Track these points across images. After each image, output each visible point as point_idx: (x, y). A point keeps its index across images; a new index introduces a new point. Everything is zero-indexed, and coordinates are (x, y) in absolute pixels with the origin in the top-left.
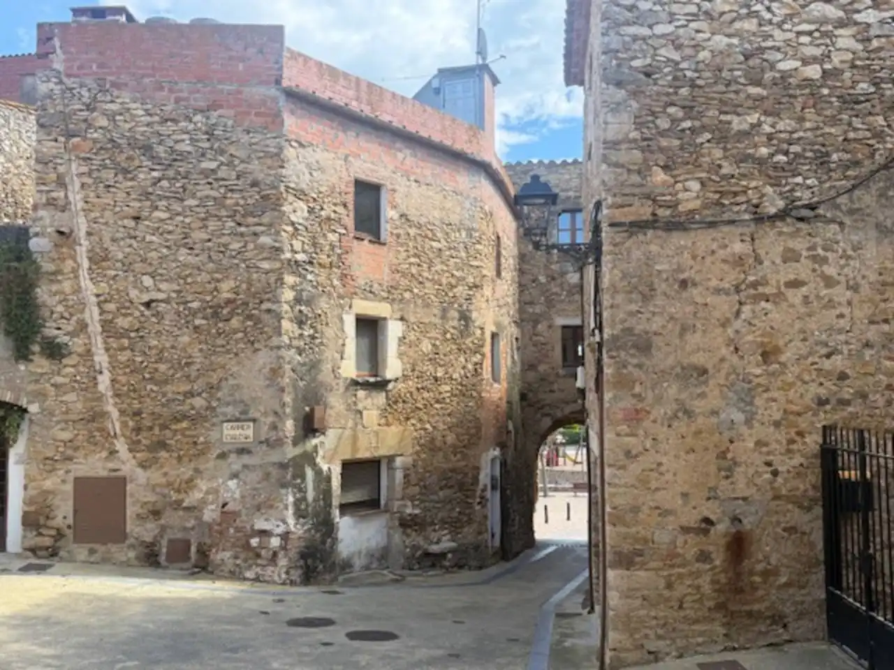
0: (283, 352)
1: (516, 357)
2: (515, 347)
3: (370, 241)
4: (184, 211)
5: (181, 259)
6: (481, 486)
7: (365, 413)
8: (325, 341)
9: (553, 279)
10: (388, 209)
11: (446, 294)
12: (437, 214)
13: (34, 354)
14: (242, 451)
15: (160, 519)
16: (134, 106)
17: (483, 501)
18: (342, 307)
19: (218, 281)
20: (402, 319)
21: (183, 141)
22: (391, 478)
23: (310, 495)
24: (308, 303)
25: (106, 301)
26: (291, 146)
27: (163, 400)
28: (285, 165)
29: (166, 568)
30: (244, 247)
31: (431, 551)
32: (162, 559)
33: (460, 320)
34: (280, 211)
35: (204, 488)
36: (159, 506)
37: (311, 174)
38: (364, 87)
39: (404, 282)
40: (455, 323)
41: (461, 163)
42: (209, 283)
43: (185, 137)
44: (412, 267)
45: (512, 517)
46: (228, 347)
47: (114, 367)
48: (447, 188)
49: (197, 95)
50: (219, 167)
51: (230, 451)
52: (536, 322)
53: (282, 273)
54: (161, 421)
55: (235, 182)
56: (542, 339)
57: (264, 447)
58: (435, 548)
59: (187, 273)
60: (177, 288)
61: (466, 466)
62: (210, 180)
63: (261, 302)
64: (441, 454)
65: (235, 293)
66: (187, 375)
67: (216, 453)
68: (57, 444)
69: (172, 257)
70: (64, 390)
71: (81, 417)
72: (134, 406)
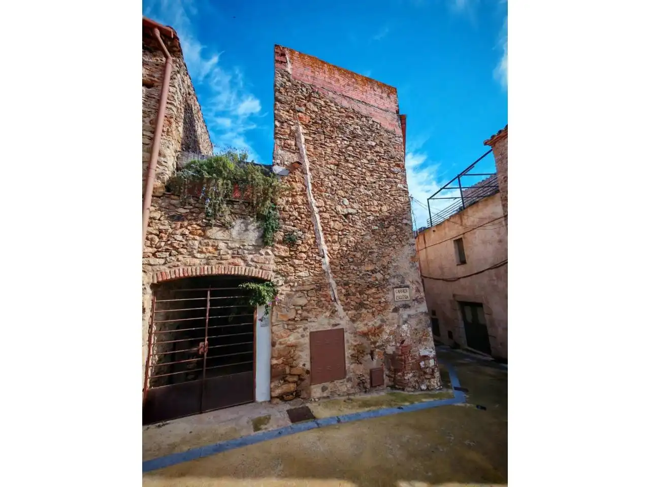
4: (361, 165)
5: (362, 191)
13: (278, 243)
14: (406, 306)
15: (364, 356)
19: (381, 205)
21: (358, 129)
25: (323, 211)
29: (371, 391)
30: (392, 188)
32: (368, 385)
35: (388, 331)
42: (377, 206)
46: (390, 243)
47: (331, 254)
49: (363, 108)
50: (376, 145)
51: (399, 307)
54: (360, 289)
55: (384, 155)
57: (415, 303)
59: (366, 199)
60: (361, 207)
62: (372, 151)
63: (402, 219)
65: (389, 213)
66: (371, 259)
67: (392, 308)
68: (297, 308)
69: (357, 189)
70: (299, 269)
71: (312, 288)
72: (344, 279)
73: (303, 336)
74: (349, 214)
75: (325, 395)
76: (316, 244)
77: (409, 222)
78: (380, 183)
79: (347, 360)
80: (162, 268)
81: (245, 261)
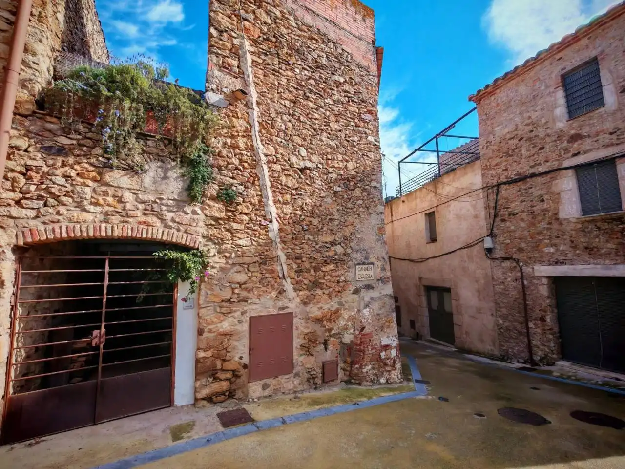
4: (325, 106)
5: (324, 139)
13: (210, 199)
14: (369, 287)
16: (290, 17)
19: (347, 161)
21: (322, 57)
25: (273, 162)
30: (360, 140)
32: (319, 380)
42: (342, 162)
43: (324, 55)
46: (354, 210)
47: (280, 218)
49: (330, 30)
50: (344, 82)
51: (361, 288)
54: (316, 264)
55: (353, 96)
57: (380, 283)
60: (322, 161)
62: (340, 90)
63: (371, 181)
65: (356, 171)
66: (331, 228)
67: (353, 289)
68: (233, 286)
69: (318, 137)
70: (239, 235)
71: (254, 261)
72: (296, 251)
73: (240, 322)
74: (306, 168)
75: (266, 393)
76: (262, 205)
77: (378, 185)
78: (347, 133)
79: (294, 350)
80: (32, 223)
81: (162, 220)
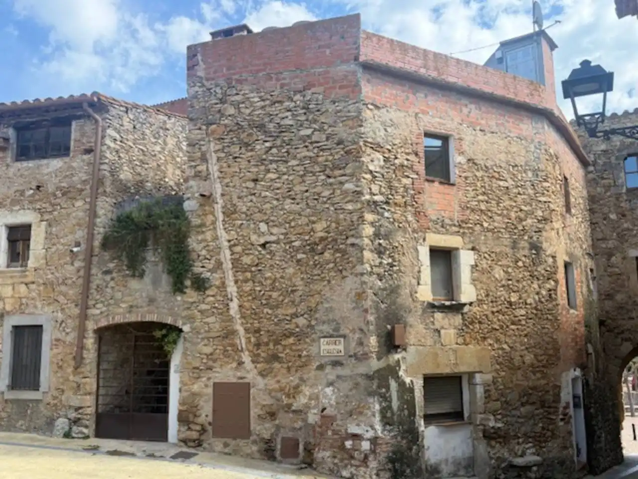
0: (366, 278)
1: (592, 287)
2: (590, 277)
3: (441, 183)
4: (288, 171)
5: (286, 207)
6: (563, 404)
7: (443, 332)
8: (402, 269)
9: (624, 215)
10: (457, 155)
11: (516, 228)
12: (503, 157)
13: (187, 287)
14: (336, 363)
15: (275, 419)
16: (252, 95)
17: (566, 418)
18: (416, 240)
19: (314, 222)
20: (473, 249)
21: (287, 117)
22: (473, 393)
23: (395, 404)
24: (386, 237)
25: (235, 245)
26: (368, 108)
27: (276, 320)
28: (364, 124)
29: (280, 462)
30: (333, 193)
31: (515, 463)
32: (278, 453)
33: (531, 249)
34: (359, 161)
35: (308, 393)
36: (274, 408)
37: (386, 130)
38: (431, 56)
39: (474, 217)
40: (526, 252)
41: (523, 113)
42: (308, 225)
43: (289, 114)
44: (481, 204)
45: (598, 433)
46: (323, 275)
47: (241, 296)
48: (512, 135)
49: (296, 80)
50: (313, 133)
51: (326, 364)
52: (610, 255)
53: (363, 212)
54: (274, 337)
55: (325, 143)
56: (617, 270)
57: (353, 360)
58: (519, 461)
59: (291, 218)
60: (284, 231)
61: (548, 384)
62: (307, 144)
63: (347, 238)
64: (520, 373)
65: (326, 232)
66: (293, 300)
67: (315, 364)
68: (202, 356)
69: (281, 206)
70: (206, 314)
71: (219, 335)
72: (255, 325)
73: (206, 386)
74: (267, 243)
75: (226, 450)
76: (224, 286)
78: (316, 190)
79: (252, 419)
